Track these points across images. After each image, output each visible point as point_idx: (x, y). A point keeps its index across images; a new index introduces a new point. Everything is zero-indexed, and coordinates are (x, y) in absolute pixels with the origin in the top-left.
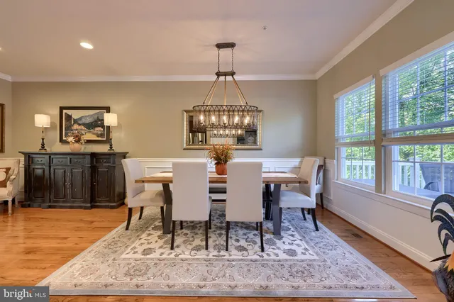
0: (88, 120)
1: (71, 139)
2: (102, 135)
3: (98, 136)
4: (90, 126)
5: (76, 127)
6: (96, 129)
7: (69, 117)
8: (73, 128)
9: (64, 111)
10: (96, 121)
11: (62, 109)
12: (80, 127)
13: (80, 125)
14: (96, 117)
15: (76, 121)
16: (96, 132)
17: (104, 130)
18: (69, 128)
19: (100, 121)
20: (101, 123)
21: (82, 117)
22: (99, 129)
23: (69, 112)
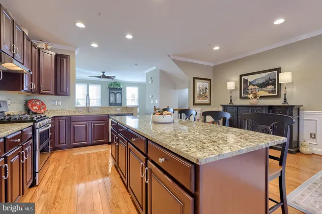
0: (260, 82)
1: (251, 96)
2: (273, 92)
3: (269, 93)
4: (263, 86)
5: (251, 87)
6: (267, 87)
7: (246, 81)
8: (249, 88)
9: (243, 77)
10: (267, 81)
11: (241, 76)
12: (254, 87)
13: (254, 85)
14: (268, 78)
15: (251, 83)
16: (267, 89)
17: (275, 87)
18: (246, 89)
19: (271, 80)
20: (272, 82)
21: (256, 80)
22: (271, 87)
23: (246, 78)
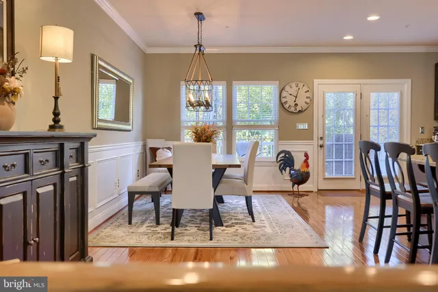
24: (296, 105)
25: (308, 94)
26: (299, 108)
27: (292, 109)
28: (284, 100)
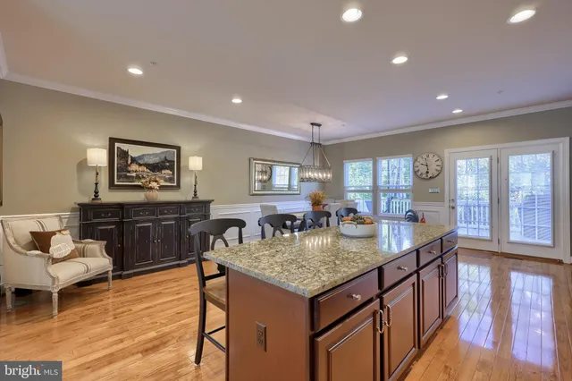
0: (152, 161)
2: (171, 180)
3: (166, 181)
4: (155, 168)
5: (134, 167)
6: (163, 172)
7: (124, 154)
8: (129, 169)
9: (117, 145)
10: (163, 162)
12: (141, 169)
13: (140, 165)
14: (163, 157)
15: (134, 160)
16: (163, 175)
17: (173, 174)
18: (124, 169)
19: (169, 161)
20: (170, 165)
21: (143, 155)
22: (167, 172)
23: (125, 147)
24: (427, 172)
25: (439, 163)
26: (430, 175)
27: (424, 176)
28: (416, 169)
